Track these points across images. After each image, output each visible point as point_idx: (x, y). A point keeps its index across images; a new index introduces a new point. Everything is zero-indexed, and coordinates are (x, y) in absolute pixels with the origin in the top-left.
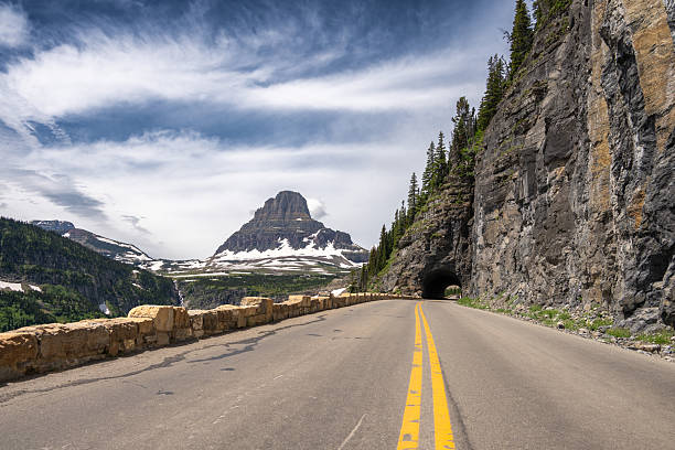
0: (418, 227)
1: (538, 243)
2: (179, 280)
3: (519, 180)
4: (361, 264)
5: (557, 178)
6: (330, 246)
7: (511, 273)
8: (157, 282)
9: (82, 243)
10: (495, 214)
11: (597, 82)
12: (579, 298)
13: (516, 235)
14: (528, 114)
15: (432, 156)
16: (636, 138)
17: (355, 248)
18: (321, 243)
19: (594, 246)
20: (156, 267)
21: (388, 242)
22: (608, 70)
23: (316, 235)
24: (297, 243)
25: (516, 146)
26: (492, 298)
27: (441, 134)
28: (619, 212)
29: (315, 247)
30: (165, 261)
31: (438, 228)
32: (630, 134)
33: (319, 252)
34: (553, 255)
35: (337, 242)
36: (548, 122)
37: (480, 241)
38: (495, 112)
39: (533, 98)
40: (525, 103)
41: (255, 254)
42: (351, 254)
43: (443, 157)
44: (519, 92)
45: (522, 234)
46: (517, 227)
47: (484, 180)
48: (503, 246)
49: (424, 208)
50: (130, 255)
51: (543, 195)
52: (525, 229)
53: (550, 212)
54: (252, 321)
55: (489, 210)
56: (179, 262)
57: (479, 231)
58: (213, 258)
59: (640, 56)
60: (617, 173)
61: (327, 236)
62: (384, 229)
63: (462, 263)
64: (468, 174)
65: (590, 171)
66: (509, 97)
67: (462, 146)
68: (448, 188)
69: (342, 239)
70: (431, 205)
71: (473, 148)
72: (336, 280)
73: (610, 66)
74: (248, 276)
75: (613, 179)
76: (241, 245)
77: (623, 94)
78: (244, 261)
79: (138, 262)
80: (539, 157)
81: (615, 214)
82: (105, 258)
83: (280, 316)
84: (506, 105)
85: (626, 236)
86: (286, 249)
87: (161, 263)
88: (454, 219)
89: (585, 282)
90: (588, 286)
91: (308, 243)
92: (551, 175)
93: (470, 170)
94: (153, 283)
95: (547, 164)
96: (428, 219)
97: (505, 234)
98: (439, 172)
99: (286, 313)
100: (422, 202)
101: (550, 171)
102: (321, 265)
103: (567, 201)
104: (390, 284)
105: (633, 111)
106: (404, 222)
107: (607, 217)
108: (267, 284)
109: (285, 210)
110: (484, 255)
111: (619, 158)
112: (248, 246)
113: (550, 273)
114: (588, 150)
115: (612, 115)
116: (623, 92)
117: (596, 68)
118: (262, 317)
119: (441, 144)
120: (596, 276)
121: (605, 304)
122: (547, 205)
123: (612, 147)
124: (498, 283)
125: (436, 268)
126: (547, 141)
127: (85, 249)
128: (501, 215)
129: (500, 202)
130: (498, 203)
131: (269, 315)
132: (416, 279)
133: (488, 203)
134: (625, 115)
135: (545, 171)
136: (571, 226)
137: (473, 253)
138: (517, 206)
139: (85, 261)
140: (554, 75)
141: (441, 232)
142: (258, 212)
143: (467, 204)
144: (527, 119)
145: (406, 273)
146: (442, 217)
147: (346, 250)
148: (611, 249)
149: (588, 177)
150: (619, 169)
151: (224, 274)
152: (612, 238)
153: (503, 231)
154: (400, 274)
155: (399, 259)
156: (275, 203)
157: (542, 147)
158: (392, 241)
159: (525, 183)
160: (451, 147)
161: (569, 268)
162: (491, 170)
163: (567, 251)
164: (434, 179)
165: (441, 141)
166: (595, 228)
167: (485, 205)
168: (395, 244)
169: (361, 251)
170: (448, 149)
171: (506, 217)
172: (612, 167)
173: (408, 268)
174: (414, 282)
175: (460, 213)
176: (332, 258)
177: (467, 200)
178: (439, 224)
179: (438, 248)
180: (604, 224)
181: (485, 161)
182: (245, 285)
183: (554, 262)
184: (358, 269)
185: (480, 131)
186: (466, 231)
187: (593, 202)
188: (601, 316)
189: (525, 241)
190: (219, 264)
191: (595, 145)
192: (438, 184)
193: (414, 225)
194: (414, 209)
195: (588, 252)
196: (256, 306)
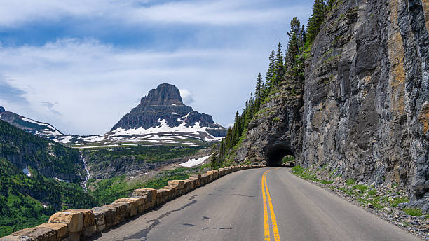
0: (263, 113)
1: (352, 133)
2: (84, 150)
3: (337, 85)
4: (220, 138)
5: (365, 84)
6: (197, 124)
7: (332, 151)
8: (67, 152)
9: (11, 122)
10: (320, 106)
11: (395, 21)
12: (382, 178)
13: (336, 123)
14: (343, 33)
15: (273, 61)
16: (423, 65)
17: (216, 126)
18: (190, 122)
19: (394, 140)
20: (66, 140)
21: (241, 124)
22: (402, 14)
23: (186, 116)
24: (173, 122)
25: (333, 56)
26: (318, 169)
27: (280, 45)
28: (412, 118)
29: (187, 126)
30: (73, 136)
31: (277, 114)
32: (420, 62)
33: (189, 129)
34: (363, 143)
35: (202, 122)
36: (358, 43)
37: (309, 126)
38: (319, 30)
39: (347, 21)
40: (341, 24)
41: (141, 131)
42: (213, 130)
43: (281, 61)
44: (336, 16)
45: (340, 123)
46: (336, 117)
47: (311, 81)
48: (326, 130)
49: (267, 99)
50: (46, 131)
51: (357, 96)
52: (342, 119)
53: (360, 110)
54: (141, 209)
55: (315, 103)
56: (84, 137)
57: (308, 118)
58: (109, 134)
59: (426, 7)
60: (410, 90)
61: (195, 118)
62: (237, 114)
63: (295, 140)
64: (300, 74)
65: (390, 85)
66: (329, 20)
67: (295, 53)
68: (285, 84)
69: (206, 120)
70: (272, 97)
71: (303, 55)
72: (201, 150)
73: (404, 11)
74: (135, 147)
75: (407, 94)
76: (131, 123)
77: (414, 32)
78: (132, 136)
79: (52, 137)
80: (352, 68)
81: (409, 119)
82: (28, 134)
83: (162, 200)
84: (326, 26)
85: (417, 136)
86: (164, 127)
87: (70, 138)
88: (290, 108)
89: (387, 167)
90: (389, 169)
91: (181, 122)
92: (360, 82)
93: (301, 71)
94: (64, 152)
95: (357, 74)
96: (269, 108)
97: (327, 122)
98: (278, 72)
99: (166, 198)
100: (266, 94)
101: (360, 79)
102: (190, 139)
103: (373, 102)
104: (242, 156)
105: (421, 46)
106: (253, 108)
107: (403, 120)
109: (163, 98)
110: (312, 137)
111: (411, 79)
112: (136, 125)
113: (361, 156)
114: (388, 70)
115: (406, 47)
116: (414, 31)
117: (394, 10)
118: (148, 205)
119: (279, 52)
120: (395, 162)
121: (402, 184)
122: (358, 104)
123: (407, 70)
124: (323, 159)
125: (276, 144)
126: (357, 56)
127: (13, 127)
128: (324, 107)
129: (324, 97)
130: (322, 98)
131: (153, 202)
132: (261, 152)
133: (315, 98)
134: (415, 48)
135: (356, 79)
136: (376, 122)
137: (303, 133)
138: (336, 103)
139: (13, 136)
140: (362, 7)
141: (280, 117)
142: (143, 100)
143: (299, 96)
144: (342, 36)
145: (254, 148)
146: (280, 106)
147: (209, 128)
148: (406, 144)
149: (389, 90)
150: (412, 87)
151: (117, 146)
152: (406, 136)
153: (326, 119)
154: (249, 148)
155: (249, 137)
156: (156, 92)
157: (355, 60)
158: (243, 123)
159: (342, 86)
160: (287, 54)
161: (375, 154)
162: (317, 73)
163: (373, 141)
164: (275, 78)
165: (280, 49)
166: (394, 128)
167: (312, 99)
168: (246, 125)
169: (220, 128)
170: (285, 56)
171: (328, 109)
172: (406, 85)
173: (255, 144)
174: (260, 154)
175: (293, 103)
176: (198, 133)
177: (299, 94)
178: (278, 111)
179: (278, 129)
180: (401, 125)
181: (312, 66)
182: (133, 154)
183: (364, 148)
184: (218, 142)
185: (308, 42)
186: (298, 116)
187: (392, 109)
188: (399, 194)
189: (342, 128)
190: (114, 138)
191: (394, 66)
192: (277, 82)
193: (260, 111)
194: (259, 99)
195: (389, 144)
196: (145, 197)
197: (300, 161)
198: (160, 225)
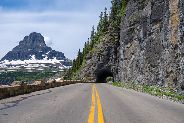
1: (147, 58)
3: (139, 30)
4: (69, 67)
5: (156, 30)
6: (55, 58)
7: (135, 71)
10: (129, 45)
12: (163, 82)
13: (138, 54)
15: (101, 18)
17: (66, 60)
18: (50, 57)
19: (170, 60)
21: (81, 57)
23: (48, 53)
24: (39, 57)
25: (139, 15)
26: (127, 82)
27: (106, 8)
28: (181, 45)
29: (48, 59)
31: (104, 51)
33: (49, 61)
34: (153, 63)
35: (58, 57)
36: (153, 4)
37: (122, 57)
41: (19, 62)
42: (64, 62)
43: (106, 19)
45: (140, 54)
46: (138, 51)
47: (124, 30)
48: (132, 59)
49: (98, 42)
51: (150, 37)
52: (141, 52)
53: (152, 44)
54: (17, 92)
55: (126, 43)
57: (122, 52)
60: (181, 28)
61: (53, 54)
62: (79, 51)
63: (114, 67)
64: (118, 27)
65: (169, 27)
67: (115, 14)
68: (109, 33)
69: (60, 55)
70: (101, 40)
71: (120, 15)
72: (57, 74)
74: (15, 72)
75: (179, 30)
76: (12, 57)
78: (14, 65)
80: (148, 20)
81: (179, 46)
83: (30, 90)
86: (34, 60)
88: (111, 47)
89: (166, 75)
90: (167, 77)
91: (44, 57)
92: (153, 28)
93: (118, 25)
95: (151, 23)
96: (99, 47)
97: (133, 54)
98: (104, 25)
99: (33, 89)
100: (97, 39)
101: (153, 27)
102: (50, 67)
103: (159, 39)
104: (82, 76)
106: (89, 47)
107: (176, 47)
108: (25, 76)
109: (33, 41)
110: (123, 63)
111: (182, 21)
112: (16, 58)
113: (152, 71)
114: (169, 17)
115: (179, 2)
118: (21, 91)
119: (106, 12)
120: (171, 72)
121: (174, 85)
122: (151, 41)
123: (179, 16)
124: (130, 76)
125: (102, 69)
126: (152, 13)
128: (131, 45)
129: (131, 40)
130: (130, 40)
131: (25, 90)
132: (93, 74)
133: (126, 40)
135: (151, 26)
136: (161, 51)
137: (119, 62)
138: (138, 42)
141: (105, 53)
142: (21, 42)
143: (117, 40)
144: (143, 3)
145: (89, 71)
146: (105, 46)
147: (62, 61)
148: (177, 61)
149: (169, 29)
150: (182, 26)
151: (4, 71)
152: (178, 56)
153: (132, 53)
154: (86, 72)
155: (86, 65)
156: (29, 38)
157: (150, 15)
158: (83, 56)
159: (142, 31)
160: (110, 14)
161: (160, 69)
162: (128, 25)
163: (159, 62)
164: (102, 29)
165: (106, 11)
166: (171, 52)
167: (124, 41)
168: (84, 58)
169: (69, 61)
170: (109, 15)
171: (133, 46)
172: (179, 25)
173: (90, 69)
174: (92, 75)
175: (113, 44)
176: (55, 64)
177: (117, 39)
178: (104, 49)
179: (104, 60)
180: (175, 50)
181: (125, 21)
182: (14, 76)
183: (154, 66)
184: (67, 69)
185: (123, 7)
186: (116, 53)
187: (170, 40)
188: (172, 90)
189: (142, 57)
190: (2, 66)
191: (172, 15)
192: (104, 31)
193: (93, 49)
194: (93, 42)
195: (168, 62)
196: (19, 86)
197: (116, 79)
198: (28, 99)
